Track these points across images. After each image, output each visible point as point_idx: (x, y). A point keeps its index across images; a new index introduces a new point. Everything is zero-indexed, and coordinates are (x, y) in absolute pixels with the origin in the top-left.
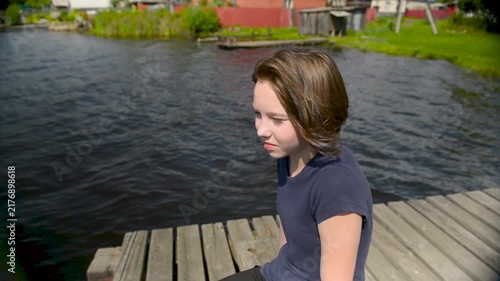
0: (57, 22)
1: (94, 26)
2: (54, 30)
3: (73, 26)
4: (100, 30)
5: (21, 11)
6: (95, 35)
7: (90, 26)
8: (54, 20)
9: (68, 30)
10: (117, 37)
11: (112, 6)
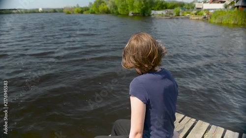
0: (194, 15)
1: (210, 18)
2: (192, 19)
3: (201, 17)
4: (213, 20)
5: (181, 10)
6: (210, 22)
7: (209, 18)
8: (193, 14)
9: (198, 19)
10: (220, 24)
11: (224, 8)
